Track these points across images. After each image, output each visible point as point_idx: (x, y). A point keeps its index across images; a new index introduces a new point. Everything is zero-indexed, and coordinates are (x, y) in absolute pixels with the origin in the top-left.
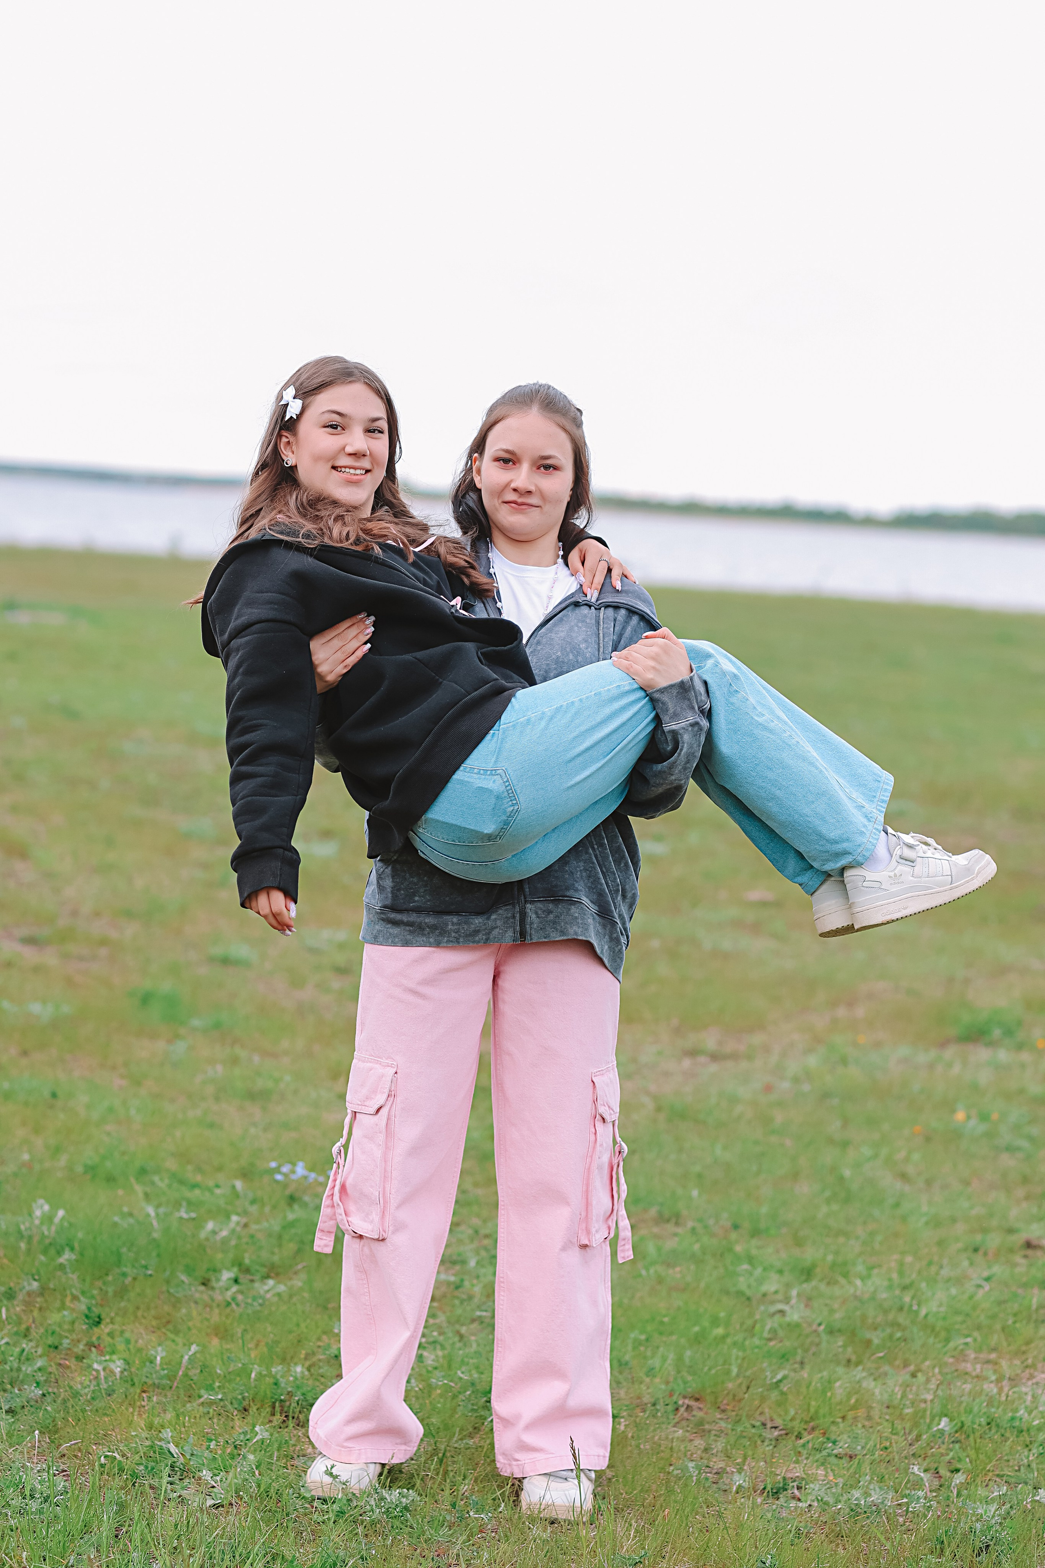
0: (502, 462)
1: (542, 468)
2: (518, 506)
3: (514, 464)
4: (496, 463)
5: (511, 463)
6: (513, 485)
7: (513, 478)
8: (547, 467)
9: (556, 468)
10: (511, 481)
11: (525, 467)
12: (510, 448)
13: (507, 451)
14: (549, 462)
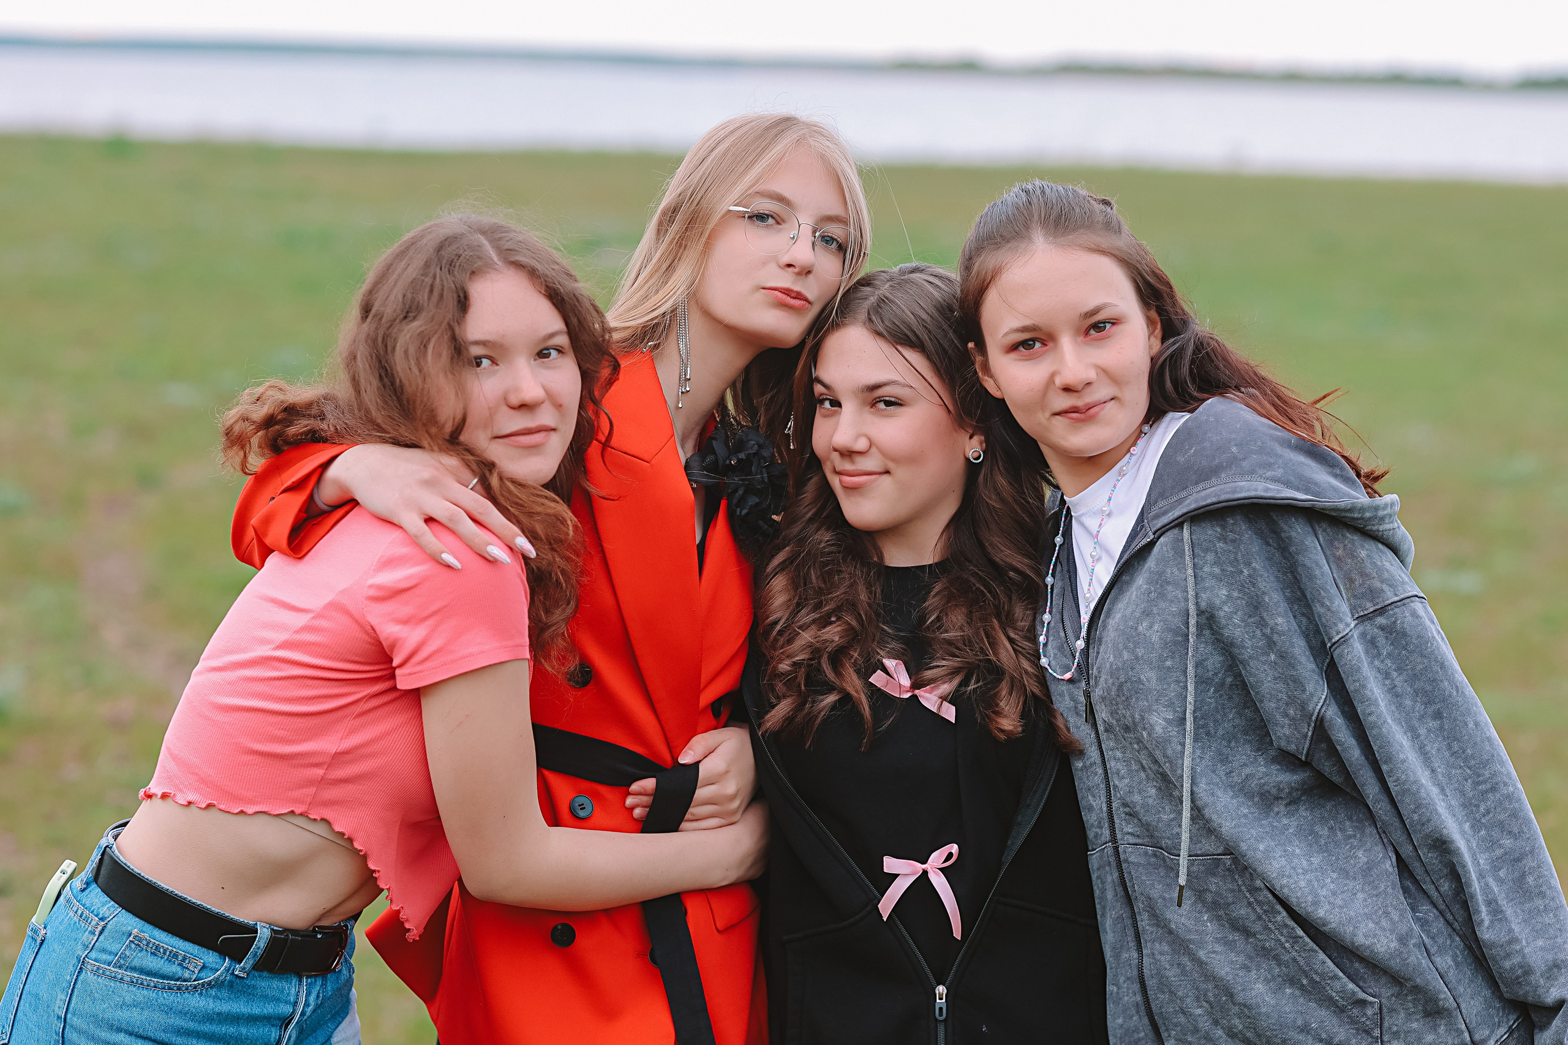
0: (1021, 348)
1: (1092, 332)
2: (1080, 414)
3: (1044, 344)
4: (1013, 355)
5: (1038, 345)
6: (1059, 381)
7: (1052, 369)
8: (1098, 327)
9: (1115, 322)
10: (1053, 376)
11: (1067, 343)
12: (1028, 322)
13: (1024, 329)
14: (1100, 317)
